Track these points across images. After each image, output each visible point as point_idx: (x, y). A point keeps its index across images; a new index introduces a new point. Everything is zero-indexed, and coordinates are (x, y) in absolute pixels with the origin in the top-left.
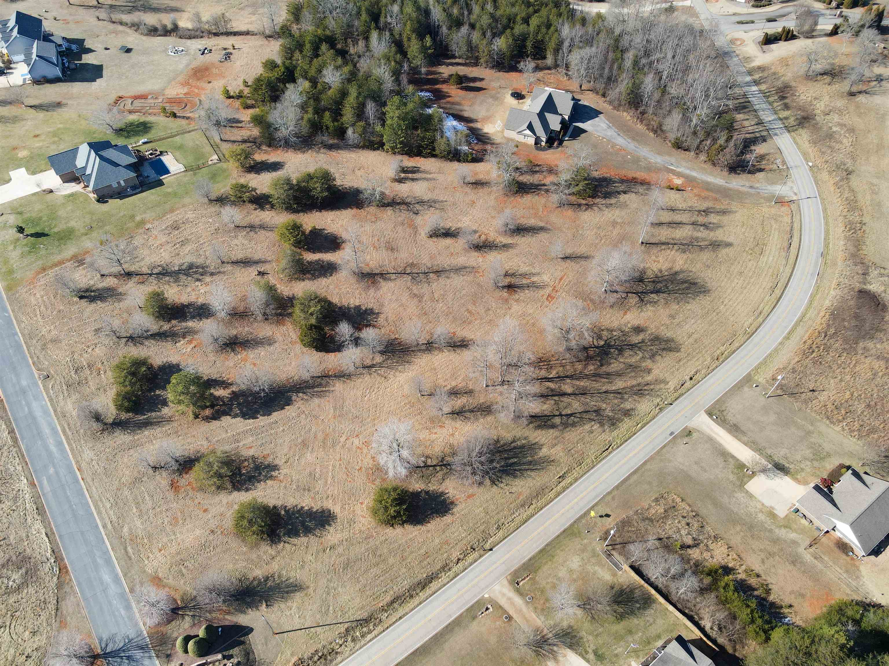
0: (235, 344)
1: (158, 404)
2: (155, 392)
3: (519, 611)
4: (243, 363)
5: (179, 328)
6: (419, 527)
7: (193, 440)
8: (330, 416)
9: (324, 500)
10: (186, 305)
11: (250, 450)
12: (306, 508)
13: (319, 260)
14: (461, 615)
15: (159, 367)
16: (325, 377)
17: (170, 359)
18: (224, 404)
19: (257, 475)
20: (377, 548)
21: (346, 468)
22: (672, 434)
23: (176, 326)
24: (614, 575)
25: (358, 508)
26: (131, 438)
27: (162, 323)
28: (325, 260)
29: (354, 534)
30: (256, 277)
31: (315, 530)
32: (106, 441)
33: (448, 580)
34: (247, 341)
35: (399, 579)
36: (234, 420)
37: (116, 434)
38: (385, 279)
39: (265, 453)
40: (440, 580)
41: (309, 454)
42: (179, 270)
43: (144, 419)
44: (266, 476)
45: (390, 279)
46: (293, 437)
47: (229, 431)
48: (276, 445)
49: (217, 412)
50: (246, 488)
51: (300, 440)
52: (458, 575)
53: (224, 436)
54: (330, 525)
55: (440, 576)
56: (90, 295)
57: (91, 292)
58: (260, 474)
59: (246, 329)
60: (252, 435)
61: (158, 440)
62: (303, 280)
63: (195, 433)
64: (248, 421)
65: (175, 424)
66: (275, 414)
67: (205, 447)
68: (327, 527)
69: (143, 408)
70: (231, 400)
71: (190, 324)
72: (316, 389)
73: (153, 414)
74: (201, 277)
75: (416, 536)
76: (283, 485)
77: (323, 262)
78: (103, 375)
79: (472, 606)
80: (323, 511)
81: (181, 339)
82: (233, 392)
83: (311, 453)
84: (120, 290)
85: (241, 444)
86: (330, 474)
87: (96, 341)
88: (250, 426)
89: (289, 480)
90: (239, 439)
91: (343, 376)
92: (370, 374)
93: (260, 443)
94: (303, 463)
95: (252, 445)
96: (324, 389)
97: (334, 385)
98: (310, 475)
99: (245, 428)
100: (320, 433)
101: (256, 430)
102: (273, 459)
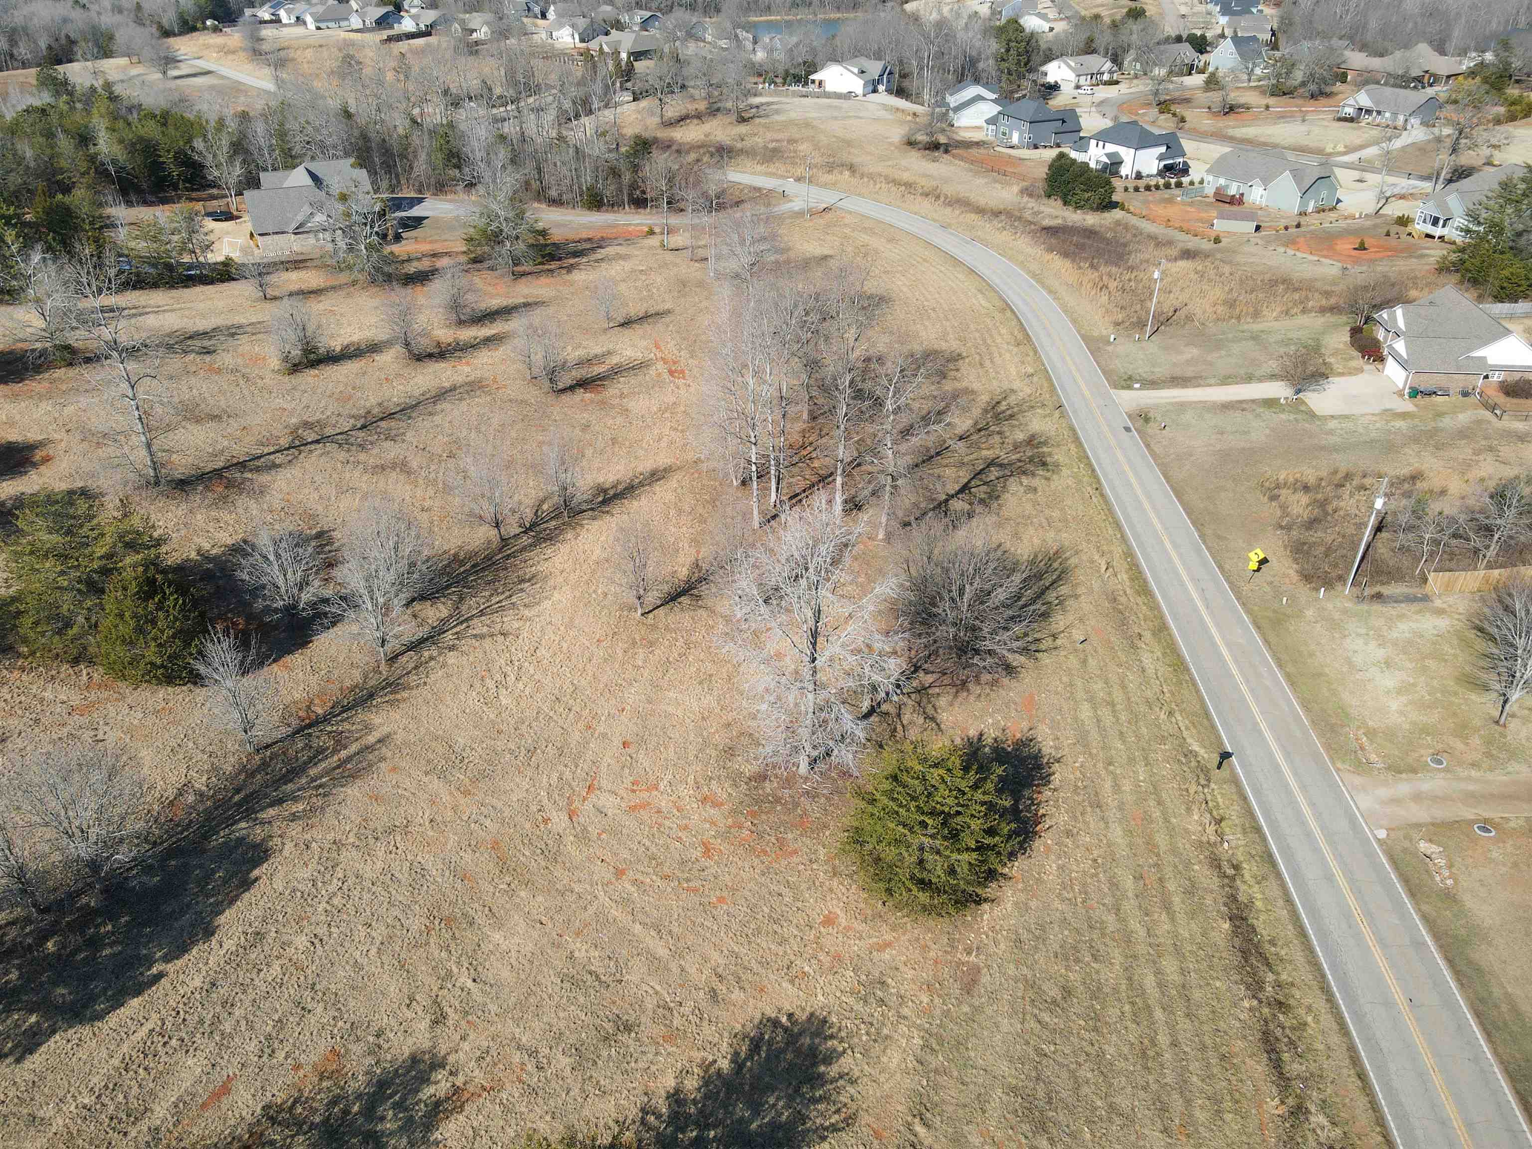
3: (1471, 798)
6: (1037, 844)
8: (446, 798)
9: (716, 1011)
11: (226, 1101)
12: (691, 1084)
14: (1425, 918)
16: (309, 726)
20: (1031, 985)
21: (666, 877)
22: (1128, 429)
24: (1440, 612)
25: (832, 939)
29: (927, 1012)
31: (804, 1119)
33: (1273, 883)
35: (1197, 995)
36: (36, 1061)
38: (258, 469)
39: (315, 1054)
40: (1259, 904)
41: (497, 937)
44: (408, 1125)
45: (275, 466)
46: (379, 932)
47: (48, 1111)
48: (335, 1003)
51: (416, 924)
52: (1270, 856)
54: (828, 1060)
55: (1242, 898)
58: (373, 1138)
60: (186, 1047)
64: (113, 1020)
66: (225, 918)
68: (833, 1071)
72: (313, 772)
75: (1061, 868)
76: (511, 1091)
79: (1406, 880)
80: (756, 1044)
83: (501, 927)
85: (160, 1112)
86: (637, 928)
88: (149, 1025)
89: (517, 1058)
90: (134, 1104)
91: (371, 696)
92: (452, 648)
93: (252, 1047)
94: (506, 974)
95: (219, 1078)
96: (344, 754)
97: (368, 728)
98: (575, 983)
99: (125, 1048)
100: (468, 857)
101: (192, 1020)
102: (374, 1050)
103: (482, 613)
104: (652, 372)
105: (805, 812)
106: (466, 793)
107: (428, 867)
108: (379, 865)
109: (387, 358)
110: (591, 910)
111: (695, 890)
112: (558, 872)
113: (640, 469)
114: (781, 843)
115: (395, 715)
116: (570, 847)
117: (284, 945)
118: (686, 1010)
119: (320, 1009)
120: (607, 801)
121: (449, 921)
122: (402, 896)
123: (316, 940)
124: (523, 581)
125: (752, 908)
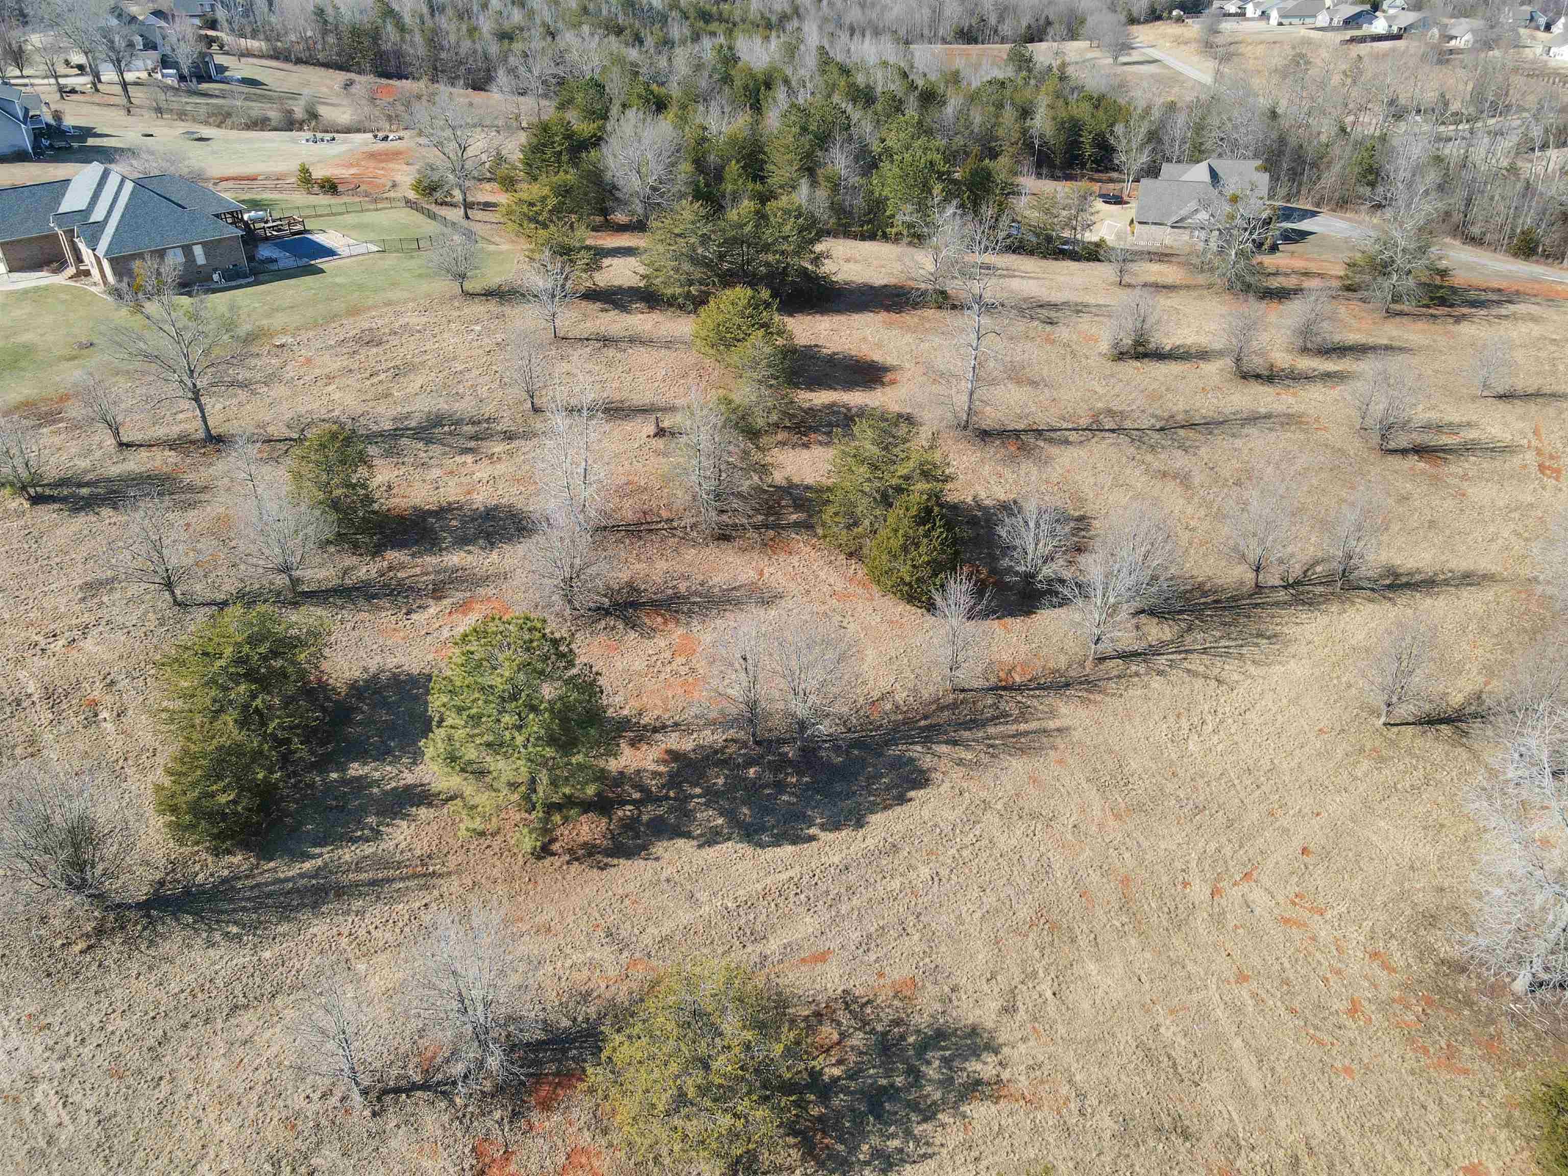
0: (635, 605)
1: (363, 810)
2: (343, 769)
4: (680, 660)
5: (418, 570)
7: (549, 946)
8: (1097, 813)
10: (430, 513)
11: (822, 967)
13: (833, 404)
15: (353, 686)
16: (1005, 688)
17: (391, 662)
18: (648, 798)
19: (899, 1081)
21: (1293, 1011)
23: (402, 566)
26: (243, 958)
27: (350, 561)
28: (852, 404)
30: (654, 441)
32: (113, 978)
34: (677, 596)
36: (711, 853)
37: (167, 947)
38: (1051, 441)
39: (899, 972)
41: (1092, 967)
42: (395, 430)
43: (302, 876)
44: (947, 1083)
45: (1067, 442)
46: (990, 900)
47: (703, 896)
48: (931, 941)
49: (630, 825)
50: (878, 1154)
51: (1024, 912)
53: (685, 917)
56: (73, 495)
57: (80, 485)
58: (914, 1074)
59: (662, 565)
60: (809, 906)
61: (382, 958)
62: (806, 446)
63: (549, 913)
64: (770, 853)
65: (452, 886)
66: (876, 819)
67: (612, 973)
69: (294, 829)
70: (674, 780)
71: (455, 559)
72: (991, 730)
73: (348, 854)
74: (472, 444)
76: (1046, 1116)
77: (849, 409)
78: (109, 726)
81: (431, 602)
82: (674, 756)
83: (1099, 960)
84: (188, 478)
85: (773, 945)
86: (1238, 1043)
87: (86, 618)
88: (791, 873)
89: (1065, 1090)
90: (758, 927)
91: (1067, 685)
92: (1160, 673)
93: (855, 936)
94: (1086, 1005)
95: (822, 945)
96: (1023, 727)
97: (1052, 713)
98: (1149, 1057)
99: (769, 880)
100: (1095, 877)
101: (822, 887)
102: (946, 1000)
103: (1205, 651)
104: (1517, 461)
105: (1500, 1034)
106: (1118, 817)
107: (1056, 866)
108: (1014, 842)
109: (1211, 368)
110: (1196, 997)
111: (1321, 1044)
112: (1177, 941)
113: (1452, 565)
114: (1451, 1054)
115: (1082, 712)
116: (1200, 923)
117: (910, 867)
118: (1257, 1158)
119: (917, 937)
120: (1257, 896)
121: (1054, 927)
122: (1023, 881)
123: (936, 877)
124: (1260, 635)
125: (1383, 1102)
